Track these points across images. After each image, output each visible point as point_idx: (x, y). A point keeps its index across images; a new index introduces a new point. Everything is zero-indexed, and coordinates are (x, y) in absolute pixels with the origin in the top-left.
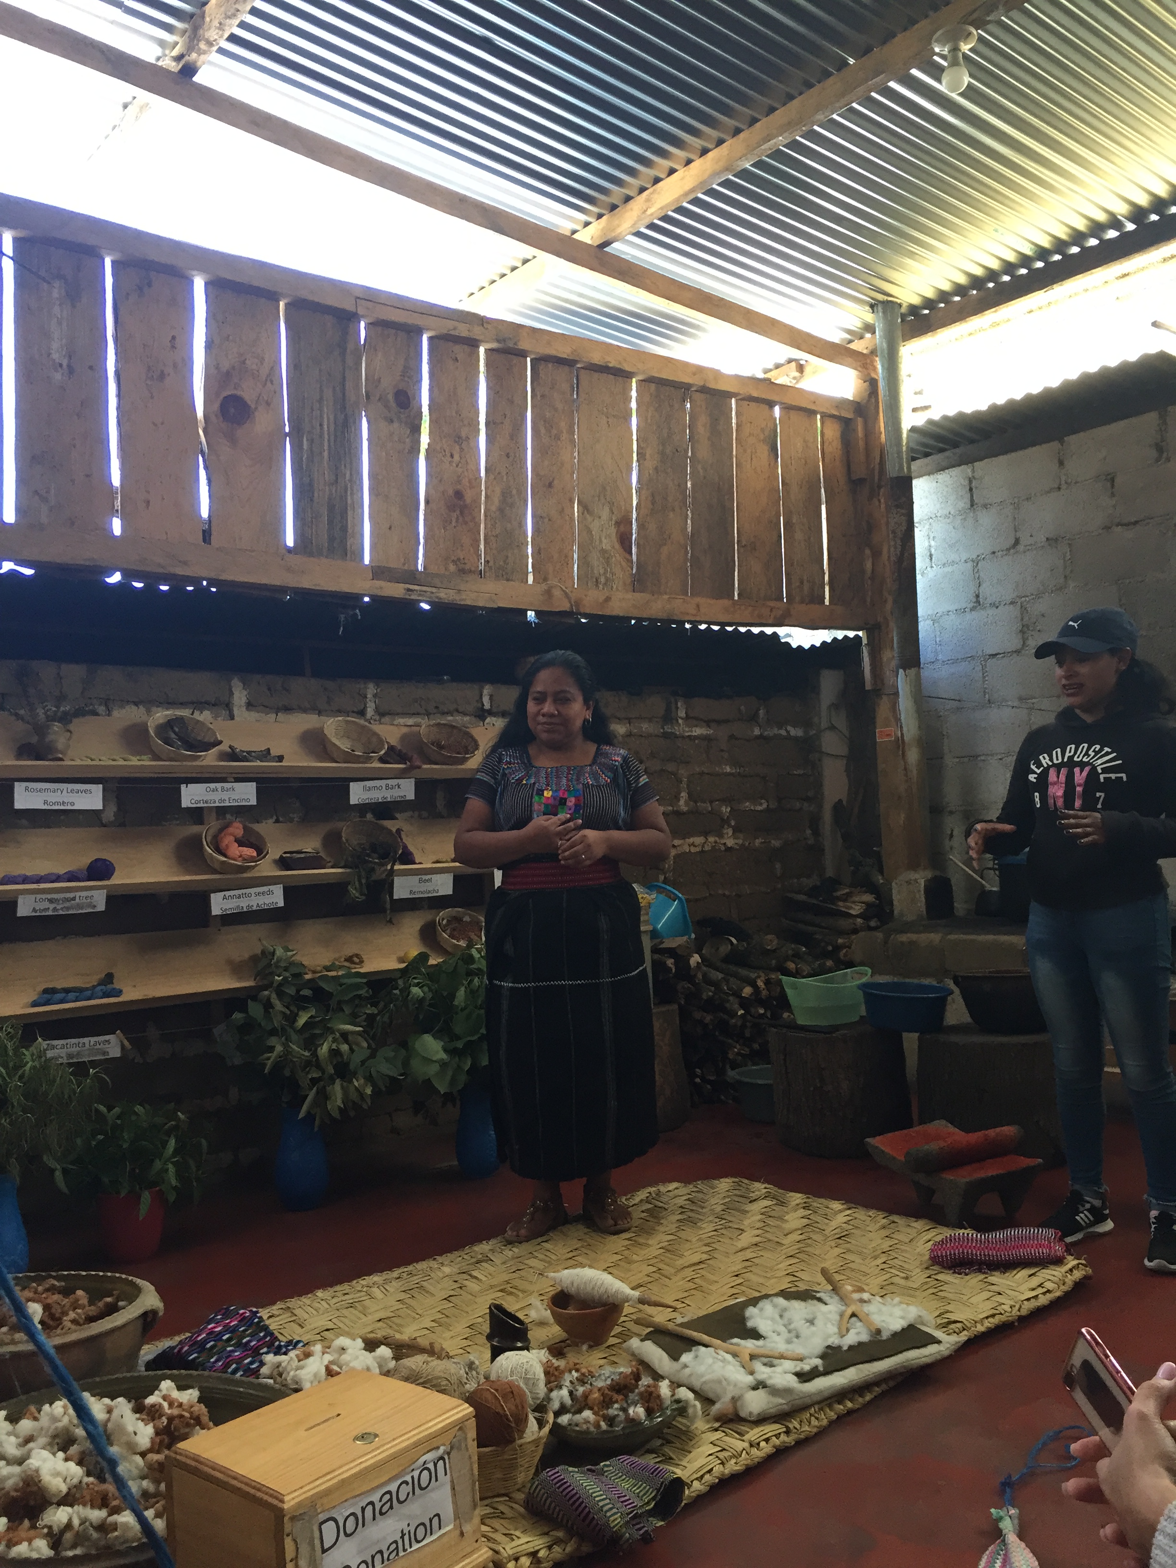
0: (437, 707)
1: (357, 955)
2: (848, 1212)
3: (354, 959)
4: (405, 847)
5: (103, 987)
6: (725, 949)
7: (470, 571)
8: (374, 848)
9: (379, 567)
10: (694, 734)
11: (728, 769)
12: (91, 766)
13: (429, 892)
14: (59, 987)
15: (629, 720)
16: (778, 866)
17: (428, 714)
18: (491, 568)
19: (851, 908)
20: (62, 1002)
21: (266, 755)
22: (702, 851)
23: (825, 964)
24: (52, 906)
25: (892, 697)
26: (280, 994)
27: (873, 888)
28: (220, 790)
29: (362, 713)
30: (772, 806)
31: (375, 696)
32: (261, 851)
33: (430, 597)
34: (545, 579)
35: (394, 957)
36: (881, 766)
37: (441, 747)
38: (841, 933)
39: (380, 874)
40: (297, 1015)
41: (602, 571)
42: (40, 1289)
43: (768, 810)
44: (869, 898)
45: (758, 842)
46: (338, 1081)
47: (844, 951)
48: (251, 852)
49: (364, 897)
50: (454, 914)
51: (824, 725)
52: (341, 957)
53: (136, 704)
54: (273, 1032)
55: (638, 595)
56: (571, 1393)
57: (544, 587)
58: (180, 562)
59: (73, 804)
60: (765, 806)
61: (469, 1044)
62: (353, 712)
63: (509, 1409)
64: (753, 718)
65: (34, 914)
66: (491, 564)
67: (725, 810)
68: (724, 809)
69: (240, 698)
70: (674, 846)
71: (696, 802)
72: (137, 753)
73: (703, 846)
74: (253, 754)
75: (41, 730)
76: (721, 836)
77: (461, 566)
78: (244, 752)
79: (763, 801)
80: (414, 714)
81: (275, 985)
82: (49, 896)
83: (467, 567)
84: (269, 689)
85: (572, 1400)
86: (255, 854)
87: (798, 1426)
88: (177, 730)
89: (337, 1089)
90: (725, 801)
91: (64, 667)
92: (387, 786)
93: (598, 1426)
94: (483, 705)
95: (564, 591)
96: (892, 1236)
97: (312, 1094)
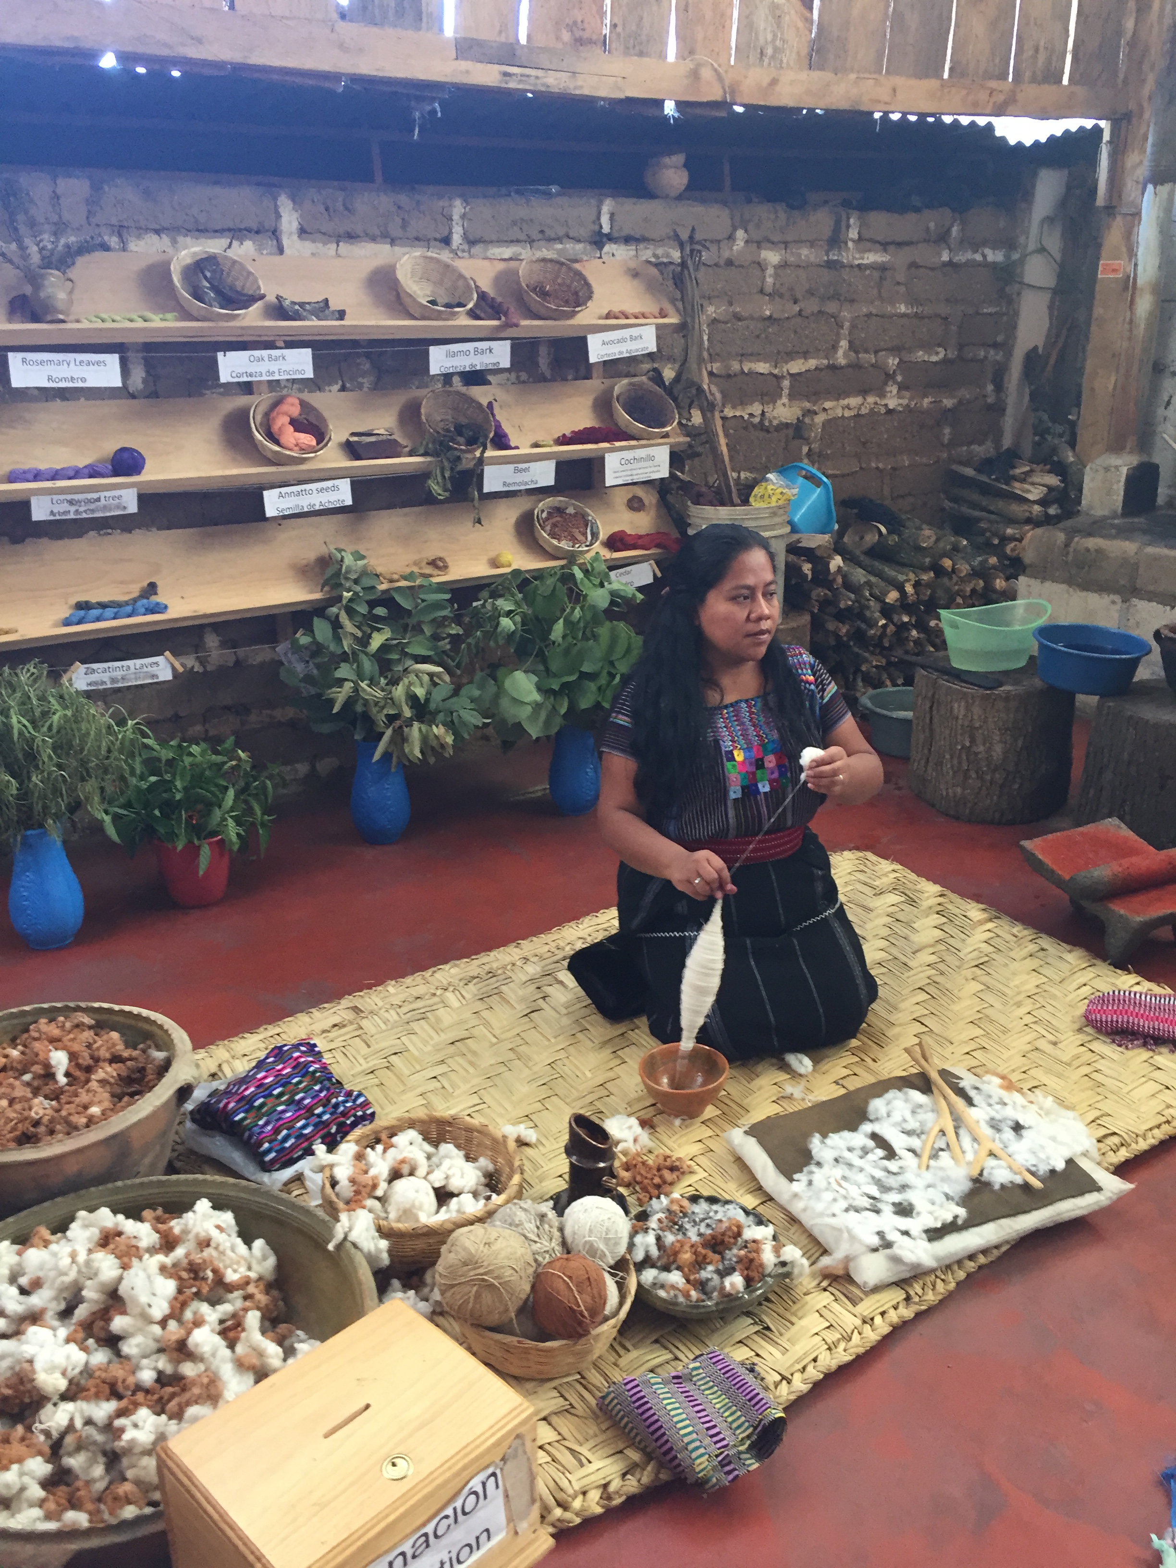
0: (542, 232)
1: (441, 559)
2: (990, 925)
3: (438, 564)
4: (498, 426)
5: (145, 601)
6: (871, 538)
7: (590, 42)
8: (459, 429)
9: (464, 39)
10: (865, 262)
11: (903, 309)
12: (101, 330)
13: (526, 483)
14: (94, 600)
15: (786, 244)
16: (947, 431)
17: (531, 241)
18: (619, 35)
19: (1029, 491)
20: (98, 619)
21: (322, 308)
22: (858, 416)
23: (986, 561)
24: (73, 509)
25: (1129, 218)
26: (350, 612)
27: (1060, 469)
28: (266, 359)
29: (446, 241)
30: (950, 356)
31: (463, 217)
32: (320, 436)
33: (536, 85)
34: (692, 52)
35: (484, 559)
36: (1098, 311)
37: (544, 294)
38: (1012, 521)
39: (467, 462)
40: (370, 636)
41: (769, 37)
42: (68, 1025)
43: (945, 361)
44: (1053, 480)
45: (926, 402)
46: (416, 725)
47: (1012, 545)
48: (308, 439)
49: (447, 494)
50: (557, 505)
51: (1032, 246)
52: (421, 560)
53: (157, 232)
54: (344, 657)
55: (816, 75)
56: (658, 1239)
57: (689, 65)
58: (193, 38)
59: (83, 380)
60: (941, 356)
61: (565, 686)
62: (435, 239)
63: (584, 1302)
64: (943, 238)
65: (52, 518)
66: (619, 29)
67: (892, 362)
68: (890, 361)
69: (290, 222)
70: (825, 410)
71: (857, 352)
72: (162, 309)
73: (859, 409)
74: (308, 307)
75: (34, 279)
76: (882, 395)
77: (578, 34)
78: (295, 303)
79: (940, 349)
80: (512, 241)
81: (344, 602)
82: (69, 497)
83: (586, 35)
84: (327, 209)
85: (659, 1248)
86: (314, 443)
87: (920, 1292)
88: (208, 274)
89: (415, 731)
90: (895, 350)
91: (61, 182)
92: (476, 350)
93: (687, 1296)
94: (601, 227)
95: (716, 70)
96: (1040, 970)
97: (389, 733)
